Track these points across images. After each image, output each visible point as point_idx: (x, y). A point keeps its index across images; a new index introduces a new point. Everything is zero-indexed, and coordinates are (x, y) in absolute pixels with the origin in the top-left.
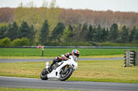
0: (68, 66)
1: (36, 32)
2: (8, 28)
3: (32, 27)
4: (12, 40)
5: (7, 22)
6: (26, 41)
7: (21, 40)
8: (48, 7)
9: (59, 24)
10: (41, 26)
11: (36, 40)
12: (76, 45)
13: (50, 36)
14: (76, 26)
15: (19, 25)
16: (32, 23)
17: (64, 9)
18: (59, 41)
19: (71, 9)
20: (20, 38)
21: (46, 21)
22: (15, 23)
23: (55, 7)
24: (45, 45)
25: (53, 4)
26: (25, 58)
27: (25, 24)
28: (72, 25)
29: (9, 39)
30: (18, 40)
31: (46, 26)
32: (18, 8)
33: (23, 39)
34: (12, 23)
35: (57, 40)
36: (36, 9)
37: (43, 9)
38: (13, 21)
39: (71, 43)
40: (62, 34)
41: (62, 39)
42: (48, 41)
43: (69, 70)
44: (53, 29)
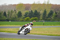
0: (27, 29)
1: (41, 14)
2: (29, 13)
3: (39, 12)
4: (30, 18)
5: (28, 10)
6: (36, 19)
7: (34, 18)
8: (46, 4)
9: (51, 11)
10: (43, 12)
11: (41, 18)
12: (58, 21)
13: (47, 16)
14: (58, 12)
15: (34, 11)
16: (39, 11)
17: (53, 5)
18: (51, 19)
19: (56, 5)
20: (34, 17)
21: (45, 10)
22: (32, 11)
23: (49, 3)
24: (45, 20)
25: (48, 2)
26: (36, 26)
27: (36, 11)
28: (57, 12)
29: (29, 18)
30: (33, 18)
31: (45, 12)
32: (33, 4)
33: (35, 17)
34: (30, 11)
35: (50, 18)
36: (41, 4)
37: (44, 4)
38: (31, 9)
39: (56, 20)
40: (52, 16)
41: (52, 18)
42: (46, 18)
43: (28, 30)
44: (48, 14)
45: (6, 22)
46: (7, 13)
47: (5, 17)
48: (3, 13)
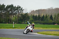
45: (53, 25)
46: (53, 17)
47: (51, 20)
48: (50, 16)
